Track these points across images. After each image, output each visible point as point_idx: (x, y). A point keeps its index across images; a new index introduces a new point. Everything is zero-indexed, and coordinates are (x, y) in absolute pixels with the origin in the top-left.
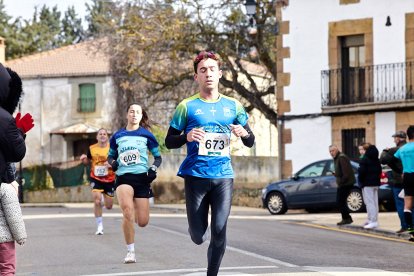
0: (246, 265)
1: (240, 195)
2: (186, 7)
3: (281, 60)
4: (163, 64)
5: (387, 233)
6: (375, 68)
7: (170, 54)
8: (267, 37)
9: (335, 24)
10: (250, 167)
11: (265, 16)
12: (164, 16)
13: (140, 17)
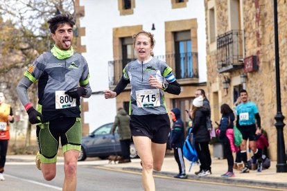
7: (2, 51)
9: (117, 29)
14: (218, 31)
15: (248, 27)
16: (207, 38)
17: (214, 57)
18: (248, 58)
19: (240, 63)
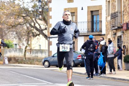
0: (37, 83)
1: (36, 61)
2: (19, 2)
3: (49, 20)
4: (12, 20)
5: (81, 74)
6: (78, 23)
7: (14, 17)
8: (45, 12)
9: (66, 9)
10: (39, 53)
11: (44, 6)
12: (12, 5)
13: (5, 5)
14: (111, 11)
15: (125, 10)
16: (106, 14)
17: (109, 23)
18: (125, 24)
19: (121, 26)
